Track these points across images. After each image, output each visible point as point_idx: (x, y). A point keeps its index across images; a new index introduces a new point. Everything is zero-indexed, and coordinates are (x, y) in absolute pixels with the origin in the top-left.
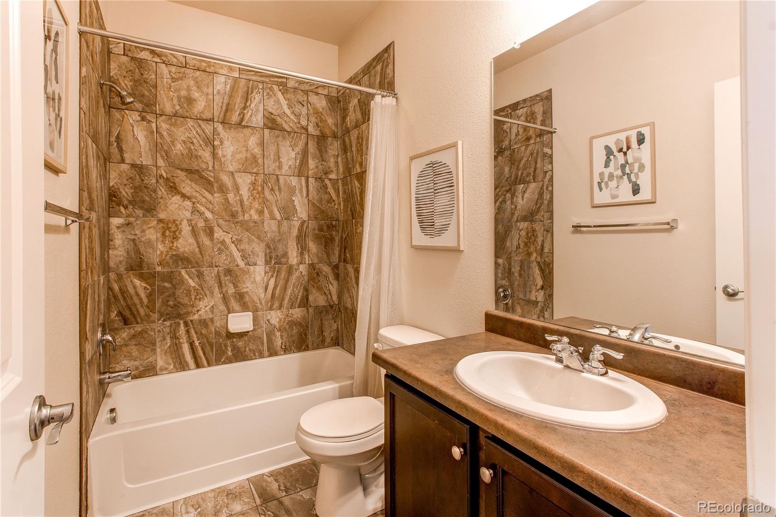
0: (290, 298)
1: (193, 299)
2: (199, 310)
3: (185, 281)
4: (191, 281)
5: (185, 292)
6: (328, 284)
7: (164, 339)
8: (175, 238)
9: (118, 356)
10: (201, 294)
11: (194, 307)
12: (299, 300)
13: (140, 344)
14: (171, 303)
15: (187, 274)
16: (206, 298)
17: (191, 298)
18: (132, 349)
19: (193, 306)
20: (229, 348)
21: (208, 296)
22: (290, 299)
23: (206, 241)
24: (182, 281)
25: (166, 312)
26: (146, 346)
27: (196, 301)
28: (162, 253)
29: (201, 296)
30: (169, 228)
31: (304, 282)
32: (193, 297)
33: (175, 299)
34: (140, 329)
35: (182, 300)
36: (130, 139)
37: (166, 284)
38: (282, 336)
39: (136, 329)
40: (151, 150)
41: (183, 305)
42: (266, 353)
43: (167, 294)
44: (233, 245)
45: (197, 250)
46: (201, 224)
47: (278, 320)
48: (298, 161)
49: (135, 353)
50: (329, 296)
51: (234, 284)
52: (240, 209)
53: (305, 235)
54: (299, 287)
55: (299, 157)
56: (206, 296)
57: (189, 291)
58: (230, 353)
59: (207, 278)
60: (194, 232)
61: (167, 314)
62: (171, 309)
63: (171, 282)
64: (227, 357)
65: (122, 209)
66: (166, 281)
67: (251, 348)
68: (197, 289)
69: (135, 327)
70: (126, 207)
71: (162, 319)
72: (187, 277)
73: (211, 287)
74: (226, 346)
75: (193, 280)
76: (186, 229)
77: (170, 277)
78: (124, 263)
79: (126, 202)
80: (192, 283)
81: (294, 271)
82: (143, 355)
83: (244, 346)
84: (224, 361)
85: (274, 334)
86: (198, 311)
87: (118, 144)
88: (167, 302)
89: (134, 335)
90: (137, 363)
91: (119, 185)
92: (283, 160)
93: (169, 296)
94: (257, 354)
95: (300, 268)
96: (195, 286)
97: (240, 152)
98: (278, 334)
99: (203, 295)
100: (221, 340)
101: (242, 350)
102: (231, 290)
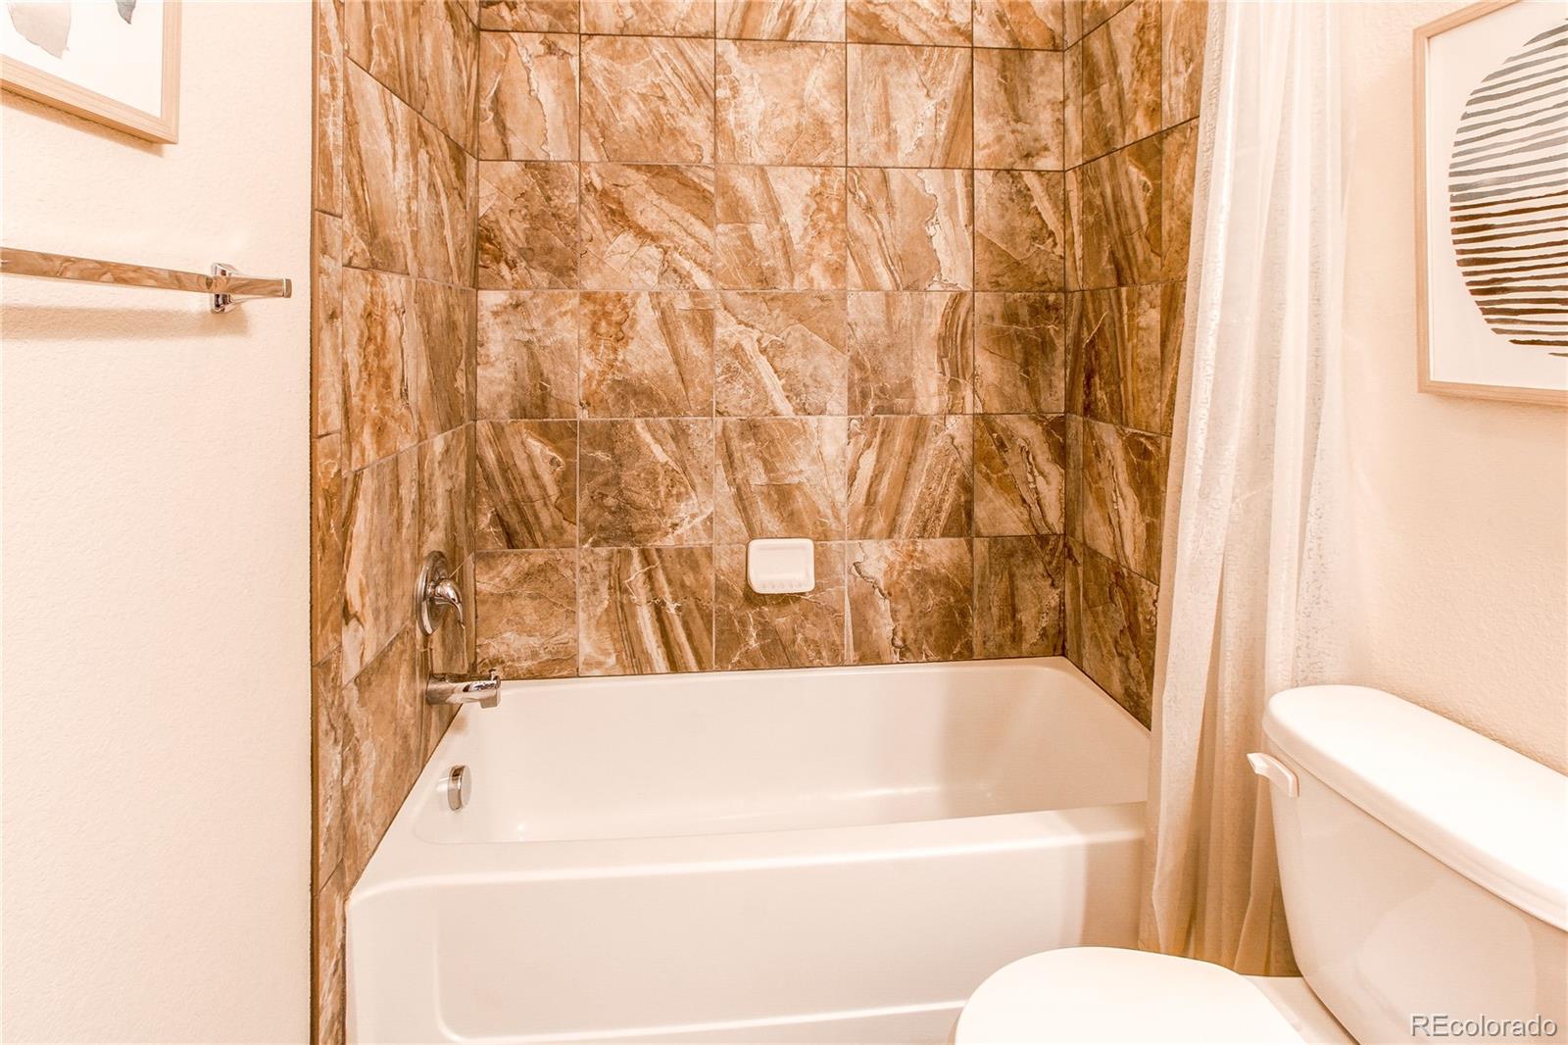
0: (919, 507)
1: (662, 494)
2: (677, 525)
3: (644, 450)
4: (657, 450)
5: (642, 475)
6: (1032, 473)
7: (595, 590)
8: (621, 339)
9: (494, 621)
10: (681, 483)
11: (664, 515)
12: (943, 515)
13: (540, 596)
14: (610, 501)
15: (649, 430)
16: (693, 494)
17: (657, 493)
18: (523, 607)
19: (661, 513)
20: (751, 629)
21: (699, 489)
22: (919, 512)
23: (694, 347)
24: (637, 449)
25: (598, 524)
26: (554, 604)
27: (671, 500)
28: (590, 377)
29: (683, 490)
30: (606, 315)
31: (958, 465)
32: (663, 490)
33: (621, 492)
34: (540, 561)
35: (635, 496)
36: (523, 100)
37: (600, 454)
38: (894, 613)
39: (532, 559)
40: (568, 124)
41: (638, 509)
42: (850, 654)
43: (600, 479)
44: (764, 358)
45: (672, 370)
46: (683, 303)
47: (884, 565)
48: (943, 127)
49: (531, 618)
50: (1036, 510)
51: (765, 461)
52: (781, 264)
53: (963, 335)
54: (945, 479)
55: (947, 114)
56: (694, 488)
57: (653, 473)
58: (753, 644)
59: (697, 444)
60: (666, 325)
61: (602, 529)
62: (610, 517)
63: (612, 450)
64: (746, 652)
65: (504, 269)
66: (599, 447)
67: (810, 635)
68: (673, 470)
69: (530, 554)
70: (512, 266)
71: (590, 540)
72: (647, 437)
73: (706, 467)
74: (743, 623)
75: (661, 445)
76: (646, 316)
77: (609, 437)
78: (507, 399)
79: (512, 254)
80: (660, 454)
81: (931, 433)
82: (547, 624)
83: (790, 628)
84: (739, 662)
85: (874, 605)
86: (674, 526)
87: (497, 114)
88: (602, 499)
89: (528, 574)
90: (535, 642)
91: (497, 211)
92: (901, 126)
93: (606, 484)
94: (824, 654)
95: (949, 426)
96: (666, 463)
97: (783, 112)
98: (884, 605)
99: (686, 487)
100: (731, 607)
101: (786, 637)
102: (758, 478)
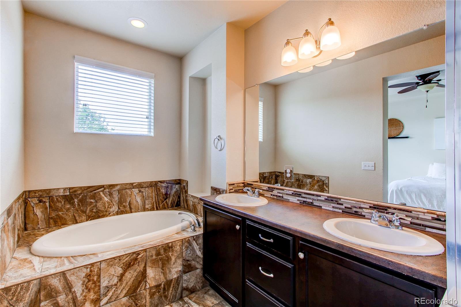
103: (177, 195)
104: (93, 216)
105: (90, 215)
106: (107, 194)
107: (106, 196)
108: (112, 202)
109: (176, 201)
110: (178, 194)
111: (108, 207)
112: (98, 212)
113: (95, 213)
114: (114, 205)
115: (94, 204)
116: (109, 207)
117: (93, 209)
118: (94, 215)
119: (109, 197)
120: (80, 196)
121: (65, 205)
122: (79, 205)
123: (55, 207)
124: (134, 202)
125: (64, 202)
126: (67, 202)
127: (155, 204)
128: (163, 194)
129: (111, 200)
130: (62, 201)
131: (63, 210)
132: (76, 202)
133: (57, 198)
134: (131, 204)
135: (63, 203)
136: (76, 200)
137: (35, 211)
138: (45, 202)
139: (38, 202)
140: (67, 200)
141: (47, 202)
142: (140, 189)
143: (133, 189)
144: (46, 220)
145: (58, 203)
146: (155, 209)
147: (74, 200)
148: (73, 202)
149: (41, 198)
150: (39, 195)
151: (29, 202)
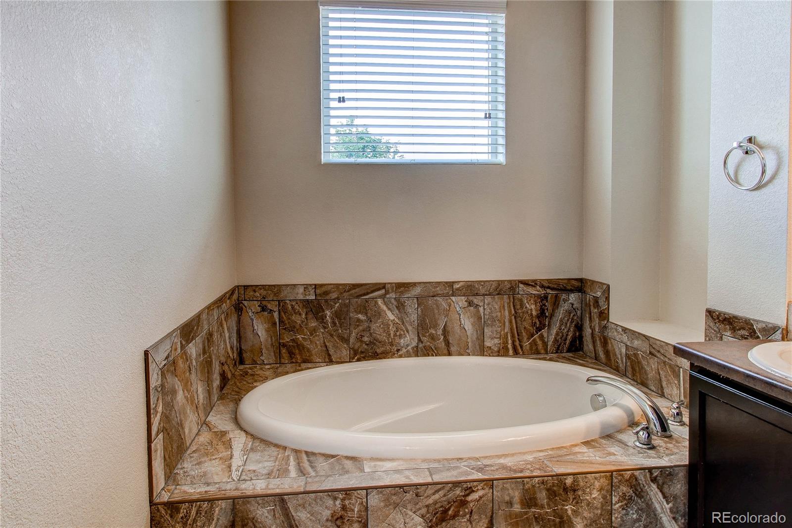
103: (572, 322)
104: (363, 351)
105: (356, 347)
106: (393, 304)
107: (389, 309)
108: (403, 323)
109: (569, 337)
110: (575, 318)
111: (395, 335)
112: (374, 344)
113: (367, 345)
114: (408, 333)
115: (366, 325)
116: (398, 334)
117: (364, 336)
118: (366, 349)
119: (397, 311)
120: (336, 304)
121: (307, 320)
122: (334, 323)
123: (289, 323)
124: (457, 329)
125: (306, 314)
126: (310, 316)
127: (509, 338)
128: (532, 314)
129: (402, 319)
130: (302, 312)
131: (304, 330)
132: (328, 317)
133: (293, 305)
134: (448, 332)
135: (304, 316)
136: (328, 313)
137: (256, 327)
138: (271, 310)
139: (259, 309)
140: (312, 310)
141: (275, 312)
142: (471, 298)
143: (453, 298)
144: (275, 347)
145: (294, 315)
146: (511, 352)
147: (323, 311)
148: (323, 315)
149: (264, 303)
150: (260, 295)
151: (244, 307)
